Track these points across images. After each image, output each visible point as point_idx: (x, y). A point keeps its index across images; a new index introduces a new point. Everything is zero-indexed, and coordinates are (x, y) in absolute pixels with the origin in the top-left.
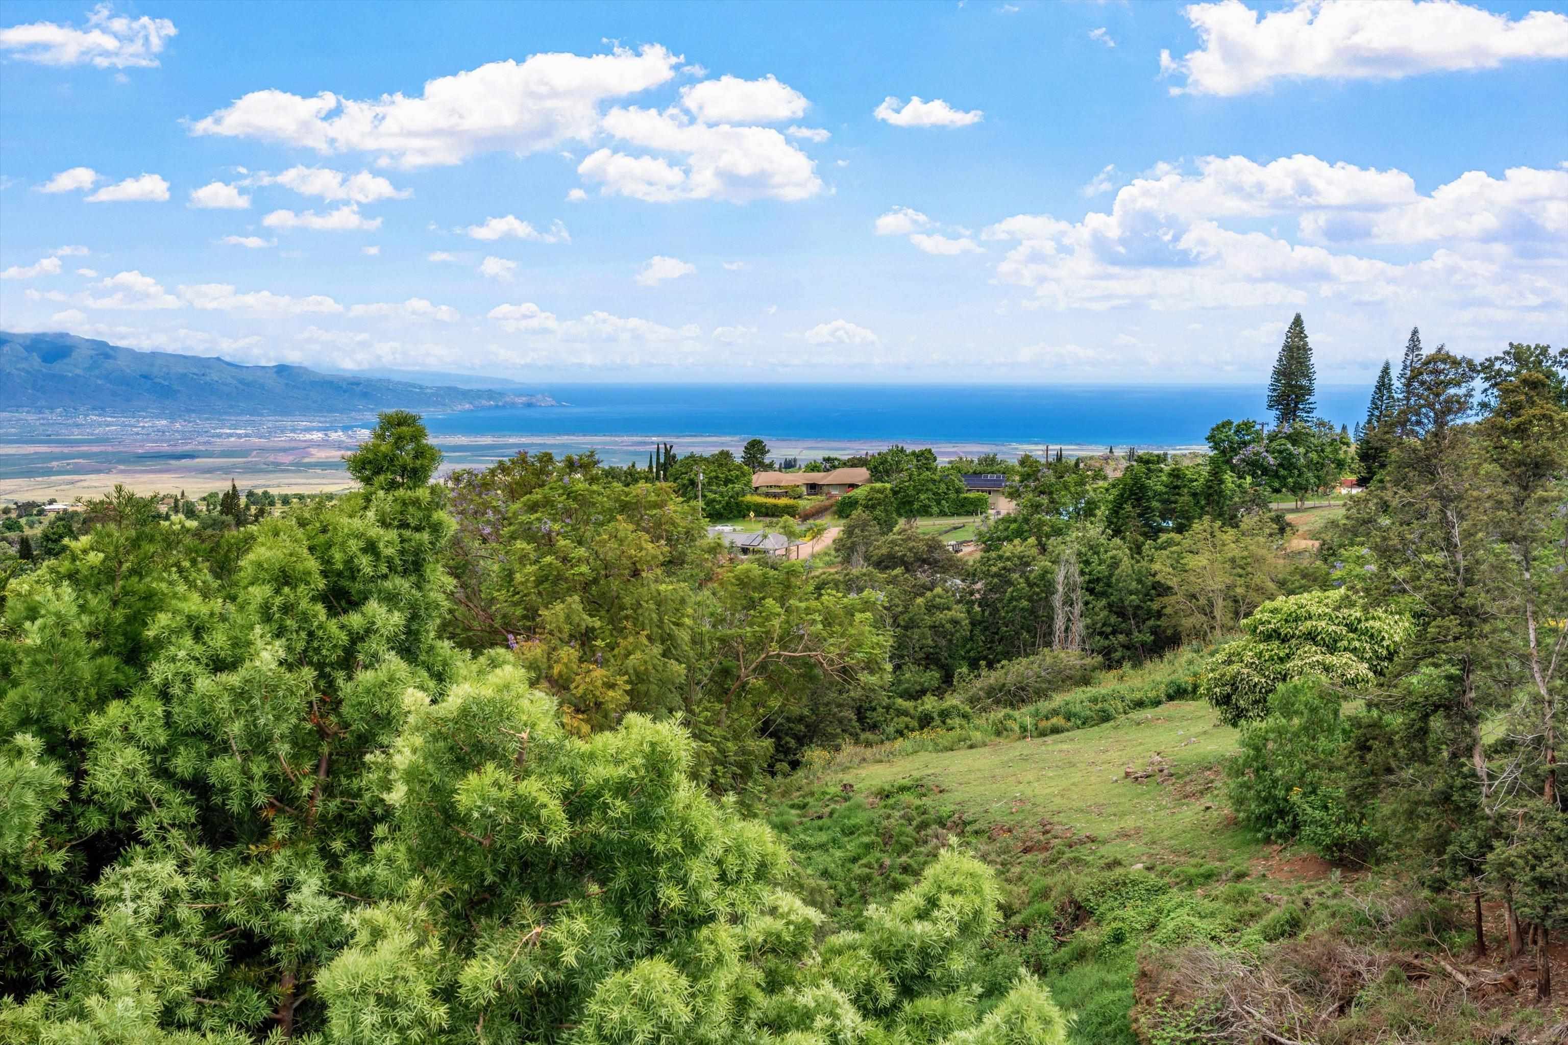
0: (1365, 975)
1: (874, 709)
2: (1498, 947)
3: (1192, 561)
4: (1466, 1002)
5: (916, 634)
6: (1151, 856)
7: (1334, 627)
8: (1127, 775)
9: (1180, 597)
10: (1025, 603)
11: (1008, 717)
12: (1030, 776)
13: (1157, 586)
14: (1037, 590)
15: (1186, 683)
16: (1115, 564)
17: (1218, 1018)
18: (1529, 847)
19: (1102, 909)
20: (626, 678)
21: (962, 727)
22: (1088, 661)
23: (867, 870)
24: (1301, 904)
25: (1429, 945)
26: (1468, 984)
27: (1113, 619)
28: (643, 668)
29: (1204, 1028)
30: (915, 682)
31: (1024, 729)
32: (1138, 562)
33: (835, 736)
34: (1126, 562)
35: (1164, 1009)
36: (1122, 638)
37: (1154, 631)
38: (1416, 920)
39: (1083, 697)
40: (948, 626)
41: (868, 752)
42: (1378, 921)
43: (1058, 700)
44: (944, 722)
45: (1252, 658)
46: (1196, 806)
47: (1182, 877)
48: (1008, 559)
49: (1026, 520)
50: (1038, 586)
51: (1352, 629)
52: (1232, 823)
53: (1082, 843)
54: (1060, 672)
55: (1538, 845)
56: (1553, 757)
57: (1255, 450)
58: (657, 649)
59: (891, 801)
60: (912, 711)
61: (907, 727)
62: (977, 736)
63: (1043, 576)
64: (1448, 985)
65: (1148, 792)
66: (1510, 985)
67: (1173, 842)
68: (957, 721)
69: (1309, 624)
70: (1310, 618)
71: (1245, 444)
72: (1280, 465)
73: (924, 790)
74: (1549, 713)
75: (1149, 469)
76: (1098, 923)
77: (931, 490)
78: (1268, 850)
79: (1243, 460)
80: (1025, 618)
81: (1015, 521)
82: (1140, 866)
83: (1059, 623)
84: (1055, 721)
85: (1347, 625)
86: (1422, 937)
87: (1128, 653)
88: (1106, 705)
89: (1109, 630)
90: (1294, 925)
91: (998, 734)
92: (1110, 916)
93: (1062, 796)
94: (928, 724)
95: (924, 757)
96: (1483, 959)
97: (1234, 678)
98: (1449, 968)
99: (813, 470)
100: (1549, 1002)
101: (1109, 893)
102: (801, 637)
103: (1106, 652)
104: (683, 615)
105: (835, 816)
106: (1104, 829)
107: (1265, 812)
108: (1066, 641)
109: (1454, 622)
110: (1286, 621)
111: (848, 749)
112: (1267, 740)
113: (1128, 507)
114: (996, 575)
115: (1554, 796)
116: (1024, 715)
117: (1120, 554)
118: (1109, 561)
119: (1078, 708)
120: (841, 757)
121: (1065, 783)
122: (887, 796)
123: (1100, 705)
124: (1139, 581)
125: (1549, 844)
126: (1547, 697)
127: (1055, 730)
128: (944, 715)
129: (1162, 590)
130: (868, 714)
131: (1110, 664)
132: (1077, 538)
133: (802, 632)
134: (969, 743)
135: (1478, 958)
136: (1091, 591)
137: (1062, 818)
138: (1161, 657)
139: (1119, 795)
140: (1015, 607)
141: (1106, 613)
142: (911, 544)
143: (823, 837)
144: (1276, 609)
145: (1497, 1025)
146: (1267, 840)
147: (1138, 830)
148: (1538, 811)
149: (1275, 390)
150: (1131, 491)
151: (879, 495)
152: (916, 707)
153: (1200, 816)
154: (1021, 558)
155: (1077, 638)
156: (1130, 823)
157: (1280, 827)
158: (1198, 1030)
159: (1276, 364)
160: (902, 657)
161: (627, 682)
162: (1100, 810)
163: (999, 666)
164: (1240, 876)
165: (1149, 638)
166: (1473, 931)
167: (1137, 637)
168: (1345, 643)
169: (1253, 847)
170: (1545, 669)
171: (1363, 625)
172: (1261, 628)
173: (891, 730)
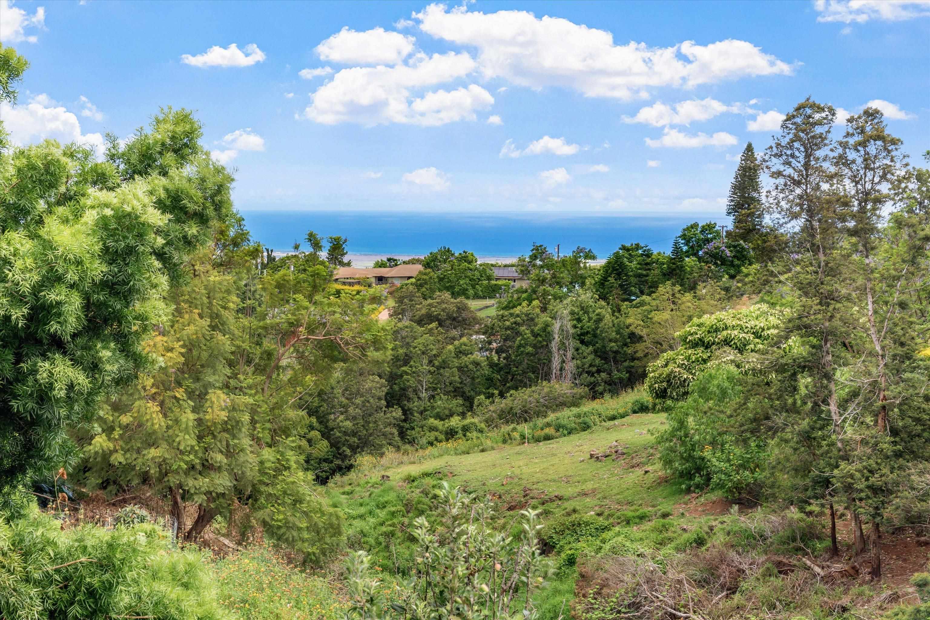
0: (747, 572)
1: (413, 429)
2: (848, 549)
3: (657, 317)
4: (819, 585)
5: (447, 373)
6: (601, 506)
7: (744, 335)
8: (592, 456)
9: (648, 344)
10: (530, 349)
11: (514, 429)
12: (521, 463)
13: (632, 335)
14: (540, 339)
15: (647, 402)
16: (600, 319)
17: (634, 602)
18: (864, 464)
19: (561, 543)
20: (181, 343)
21: (478, 438)
22: (575, 390)
23: (391, 528)
24: (706, 529)
25: (797, 550)
26: (822, 573)
27: (598, 361)
28: (195, 337)
29: (623, 610)
30: (445, 408)
31: (523, 437)
32: (617, 318)
33: (381, 446)
34: (608, 318)
35: (595, 599)
36: (603, 375)
37: (629, 370)
38: (788, 533)
39: (570, 413)
40: (471, 366)
41: (405, 458)
42: (761, 536)
43: (552, 417)
44: (465, 435)
45: (683, 360)
46: (639, 472)
47: (623, 519)
48: (518, 316)
49: (534, 292)
50: (541, 336)
51: (757, 335)
52: (664, 481)
53: (551, 500)
54: (555, 399)
55: (871, 462)
56: (884, 396)
57: (716, 245)
58: (206, 322)
59: (415, 483)
60: (440, 427)
61: (436, 439)
62: (488, 443)
63: (544, 329)
64: (807, 574)
65: (605, 466)
66: (852, 572)
67: (619, 496)
68: (475, 434)
69: (725, 333)
70: (726, 328)
71: (708, 241)
72: (734, 257)
73: (441, 476)
74: (882, 364)
75: (630, 255)
76: (559, 553)
77: (468, 277)
78: (688, 497)
79: (706, 253)
80: (531, 361)
81: (526, 291)
82: (592, 513)
83: (556, 363)
84: (547, 431)
85: (753, 333)
86: (792, 545)
87: (608, 387)
88: (587, 419)
89: (594, 369)
90: (700, 542)
91: (504, 441)
92: (567, 547)
93: (542, 473)
94: (453, 436)
95: (446, 458)
96: (836, 558)
97: (669, 375)
98: (808, 563)
99: (380, 267)
100: (879, 581)
101: (567, 532)
102: (324, 324)
103: (592, 386)
104: (229, 301)
105: (373, 495)
106: (569, 491)
107: (686, 469)
108: (559, 377)
109: (815, 302)
110: (709, 332)
111: (390, 455)
112: (687, 415)
113: (611, 279)
114: (507, 328)
115: (885, 426)
116: (525, 428)
117: (603, 312)
118: (595, 318)
119: (564, 422)
120: (384, 461)
121: (545, 465)
122: (413, 481)
123: (582, 419)
124: (618, 332)
125: (879, 461)
126: (880, 352)
127: (547, 438)
128: (466, 429)
129: (635, 338)
130: (409, 432)
131: (595, 395)
132: (572, 301)
133: (324, 320)
134: (481, 448)
135: (832, 558)
136: (582, 342)
137: (540, 486)
138: (632, 388)
139: (583, 469)
140: (522, 352)
141: (592, 356)
142: (444, 306)
143: (362, 510)
144: (702, 324)
145: (840, 599)
146: (688, 491)
147: (594, 491)
148: (872, 437)
149: (732, 201)
150: (613, 268)
151: (425, 277)
152: (444, 425)
153: (640, 478)
154: (527, 315)
155: (570, 375)
156: (589, 486)
157: (697, 479)
158: (619, 612)
159: (733, 181)
160: (435, 389)
161: (182, 346)
162: (568, 480)
163: (508, 395)
164: (665, 515)
165: (626, 376)
166: (830, 539)
167: (616, 374)
168: (752, 346)
169: (677, 497)
170: (879, 331)
171: (766, 333)
172: (690, 338)
173: (424, 441)
